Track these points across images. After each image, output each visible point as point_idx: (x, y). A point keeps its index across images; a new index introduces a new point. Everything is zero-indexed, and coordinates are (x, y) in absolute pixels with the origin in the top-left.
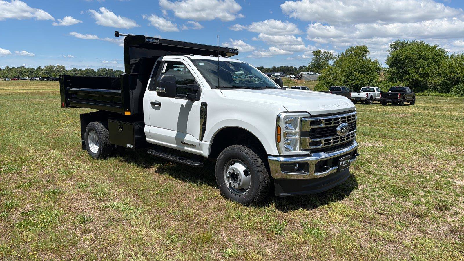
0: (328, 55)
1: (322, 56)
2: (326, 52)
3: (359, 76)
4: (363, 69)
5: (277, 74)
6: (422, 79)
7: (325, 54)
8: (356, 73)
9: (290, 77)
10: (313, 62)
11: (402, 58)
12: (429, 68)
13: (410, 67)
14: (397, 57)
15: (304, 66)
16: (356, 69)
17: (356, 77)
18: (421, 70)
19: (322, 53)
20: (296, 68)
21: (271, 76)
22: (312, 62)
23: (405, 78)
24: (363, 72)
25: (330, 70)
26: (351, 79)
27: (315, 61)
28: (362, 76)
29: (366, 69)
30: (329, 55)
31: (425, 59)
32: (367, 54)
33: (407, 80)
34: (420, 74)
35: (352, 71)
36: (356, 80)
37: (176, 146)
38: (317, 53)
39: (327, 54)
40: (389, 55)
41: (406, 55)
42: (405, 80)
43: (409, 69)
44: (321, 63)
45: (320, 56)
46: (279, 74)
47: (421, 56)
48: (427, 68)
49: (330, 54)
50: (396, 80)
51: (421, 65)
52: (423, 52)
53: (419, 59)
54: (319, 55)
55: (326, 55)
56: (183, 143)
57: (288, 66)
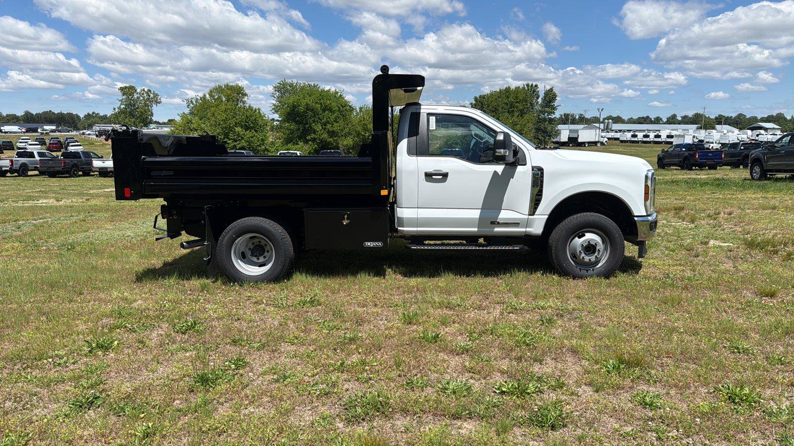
0: (149, 96)
1: (139, 97)
2: (146, 90)
3: (244, 135)
4: (248, 123)
5: (47, 127)
6: (331, 139)
7: (143, 94)
8: (238, 129)
9: (83, 134)
10: (123, 106)
11: (302, 109)
12: (338, 124)
13: (314, 121)
14: (294, 107)
15: (93, 113)
16: (236, 123)
17: (239, 135)
18: (329, 126)
19: (138, 90)
20: (78, 117)
21: (39, 130)
22: (120, 107)
23: (308, 138)
24: (247, 128)
25: (188, 123)
26: (231, 139)
27: (126, 105)
28: (248, 134)
29: (252, 123)
30: (152, 96)
31: (330, 110)
32: (246, 99)
33: (314, 140)
34: (328, 132)
35: (231, 125)
36: (239, 140)
37: (476, 229)
38: (128, 91)
39: (147, 93)
40: (274, 102)
41: (307, 104)
42: (310, 141)
43: (314, 124)
44: (138, 108)
45: (136, 97)
46: (54, 128)
47: (326, 106)
48: (335, 124)
49: (154, 93)
50: (296, 141)
51: (328, 120)
52: (328, 102)
53: (324, 110)
54: (132, 94)
55: (145, 95)
56: (495, 223)
57: (61, 113)
